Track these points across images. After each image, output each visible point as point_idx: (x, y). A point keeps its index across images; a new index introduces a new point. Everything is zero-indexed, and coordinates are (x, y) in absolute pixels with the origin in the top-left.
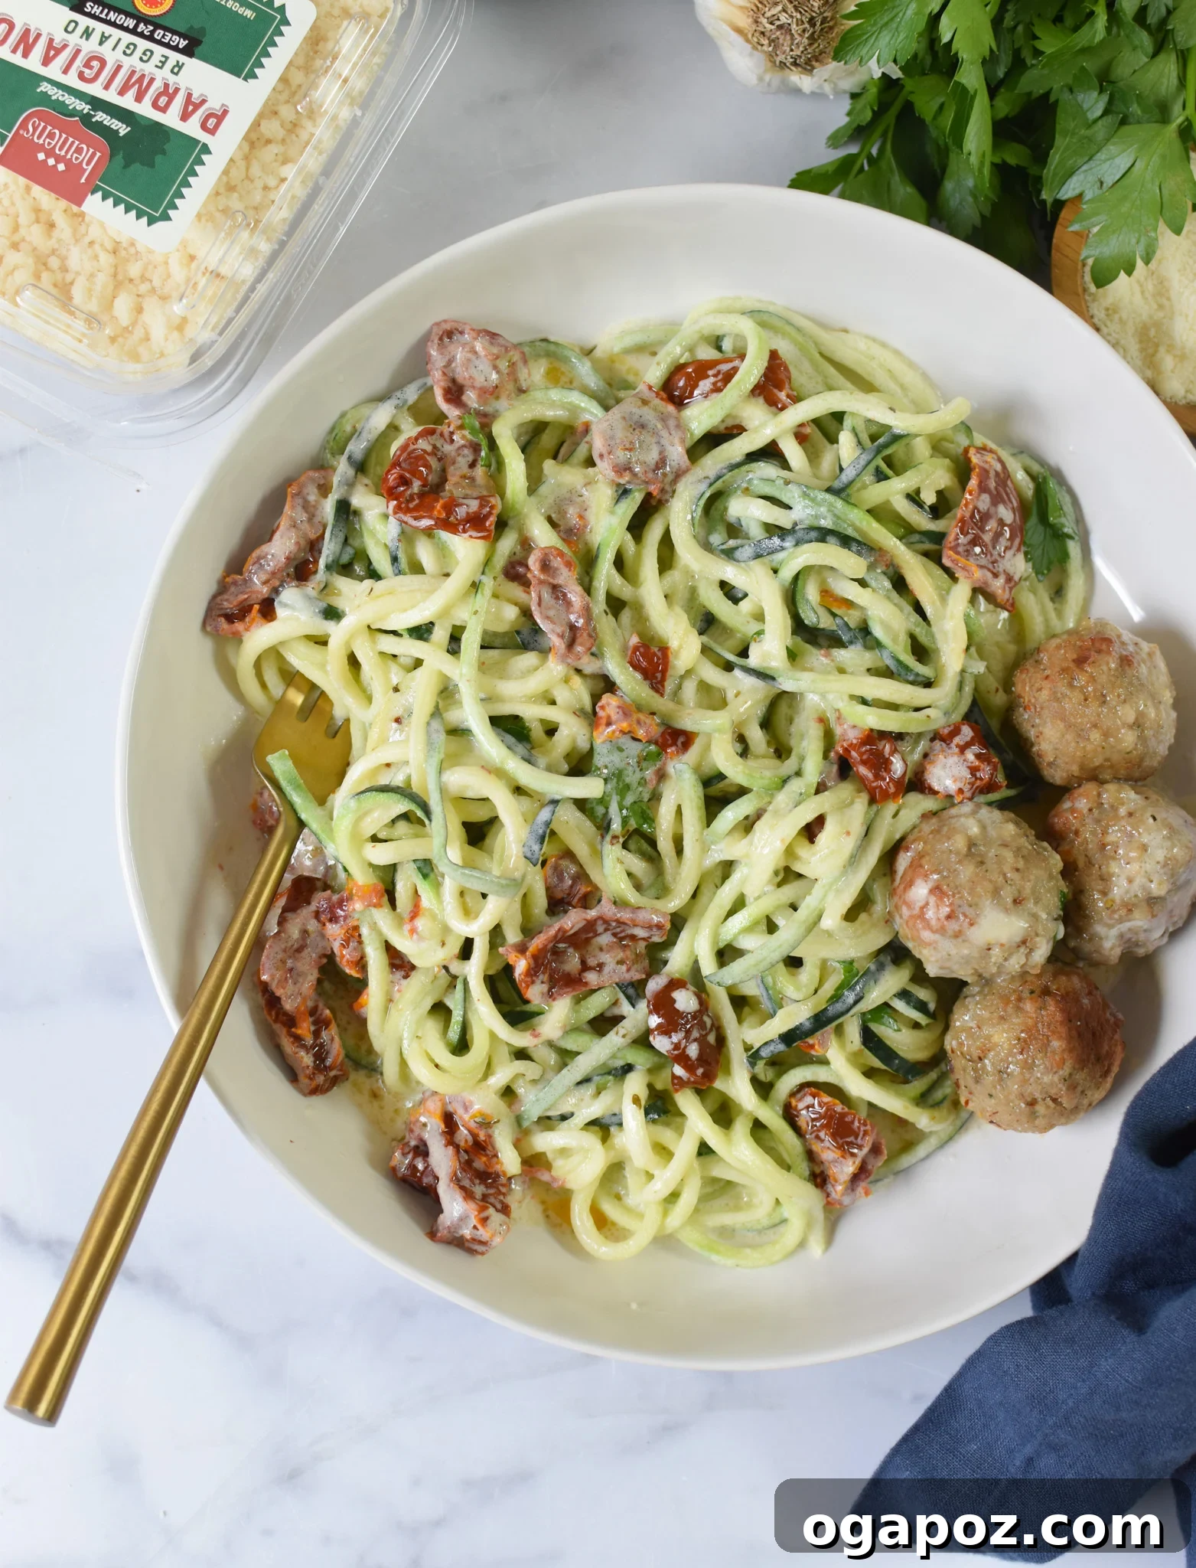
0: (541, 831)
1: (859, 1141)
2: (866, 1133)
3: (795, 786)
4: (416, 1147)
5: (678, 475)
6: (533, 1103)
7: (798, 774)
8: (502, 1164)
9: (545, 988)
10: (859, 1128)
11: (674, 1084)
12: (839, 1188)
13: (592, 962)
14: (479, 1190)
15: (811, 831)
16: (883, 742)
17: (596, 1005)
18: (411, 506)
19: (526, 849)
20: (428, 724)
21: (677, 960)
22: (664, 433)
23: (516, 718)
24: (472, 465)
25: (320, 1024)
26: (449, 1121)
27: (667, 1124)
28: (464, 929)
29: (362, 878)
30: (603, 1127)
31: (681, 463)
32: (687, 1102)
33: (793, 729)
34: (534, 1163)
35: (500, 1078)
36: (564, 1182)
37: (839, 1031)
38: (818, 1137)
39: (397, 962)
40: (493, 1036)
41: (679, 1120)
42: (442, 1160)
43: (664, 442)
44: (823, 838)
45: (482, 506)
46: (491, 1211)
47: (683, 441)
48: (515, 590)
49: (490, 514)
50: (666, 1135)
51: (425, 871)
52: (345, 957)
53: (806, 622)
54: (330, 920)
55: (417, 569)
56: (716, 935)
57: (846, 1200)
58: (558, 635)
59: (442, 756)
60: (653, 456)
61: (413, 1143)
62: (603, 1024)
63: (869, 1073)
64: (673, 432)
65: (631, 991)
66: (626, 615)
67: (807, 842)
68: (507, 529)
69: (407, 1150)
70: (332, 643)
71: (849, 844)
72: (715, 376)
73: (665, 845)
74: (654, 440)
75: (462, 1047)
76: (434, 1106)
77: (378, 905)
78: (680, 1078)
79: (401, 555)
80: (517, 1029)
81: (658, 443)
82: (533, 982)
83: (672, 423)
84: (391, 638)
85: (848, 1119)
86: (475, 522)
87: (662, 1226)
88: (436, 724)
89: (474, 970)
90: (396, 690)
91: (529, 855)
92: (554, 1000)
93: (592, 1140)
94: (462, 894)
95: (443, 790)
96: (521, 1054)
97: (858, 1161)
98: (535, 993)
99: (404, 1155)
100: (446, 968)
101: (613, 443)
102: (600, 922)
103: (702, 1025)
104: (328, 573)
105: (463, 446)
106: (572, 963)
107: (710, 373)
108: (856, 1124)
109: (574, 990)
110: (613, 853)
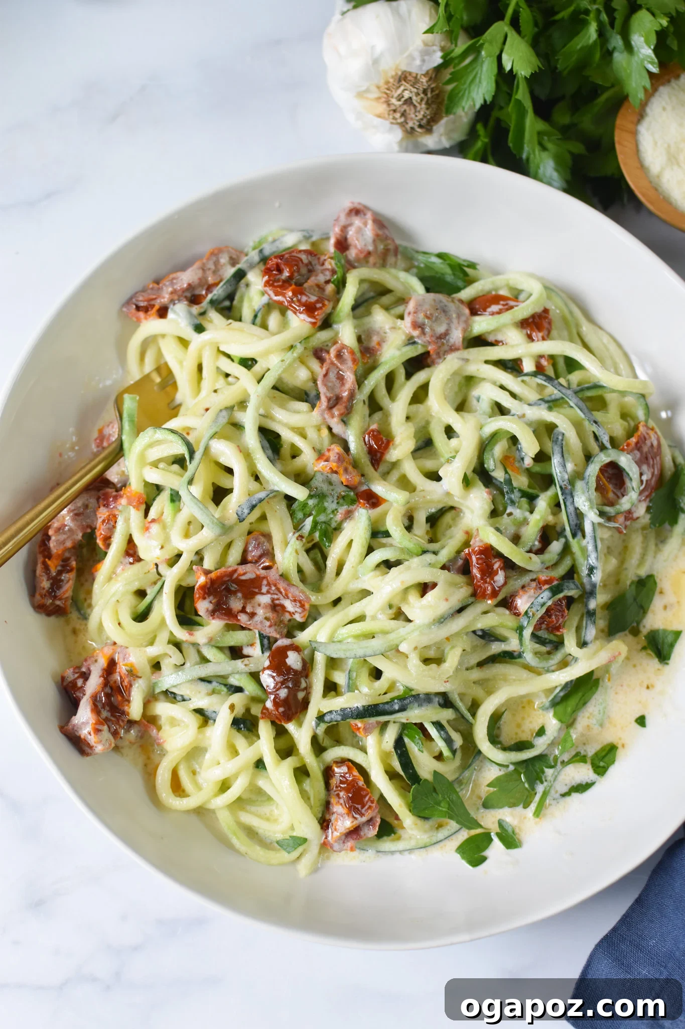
0: (254, 503)
1: (363, 811)
2: (370, 807)
3: (429, 557)
4: (84, 673)
5: (453, 349)
6: (168, 679)
7: (435, 553)
8: (130, 708)
9: (211, 607)
10: (367, 802)
11: (262, 713)
12: (337, 834)
13: (248, 610)
14: (105, 714)
15: (424, 588)
16: (496, 560)
17: (237, 638)
18: (276, 284)
19: (240, 509)
20: (221, 411)
21: (303, 637)
22: (455, 321)
23: (278, 436)
24: (328, 282)
25: (65, 567)
26: (112, 664)
27: (246, 737)
28: (180, 543)
29: (135, 486)
30: (204, 717)
31: (457, 342)
32: (265, 730)
33: (448, 532)
34: (150, 720)
36: (163, 742)
38: (338, 795)
39: (131, 552)
40: (163, 623)
41: (255, 738)
42: (94, 684)
43: (453, 326)
44: (431, 595)
45: (317, 301)
46: (105, 728)
47: (465, 330)
48: (315, 365)
49: (321, 308)
50: (240, 742)
51: (174, 498)
52: (101, 531)
53: (486, 466)
54: (104, 506)
55: (264, 326)
56: (334, 632)
57: (336, 846)
58: (327, 397)
59: (218, 430)
60: (441, 329)
61: (84, 669)
62: (236, 653)
63: (392, 775)
64: (460, 323)
65: (266, 641)
66: (377, 416)
67: (418, 595)
68: (330, 329)
69: (77, 671)
70: (192, 347)
71: (444, 607)
72: (504, 305)
73: (331, 563)
74: (447, 322)
75: (141, 617)
76: (108, 651)
77: (137, 508)
78: (267, 709)
79: (259, 315)
80: (182, 628)
81: (449, 324)
82: (204, 598)
83: (463, 318)
84: (228, 361)
85: (363, 793)
86: (310, 309)
87: (208, 801)
88: (224, 413)
89: (172, 577)
90: (215, 391)
91: (240, 513)
92: (213, 618)
93: (193, 721)
94: (189, 523)
95: (207, 449)
96: (178, 645)
97: (356, 823)
98: (203, 606)
99: (74, 673)
100: (157, 565)
101: (419, 308)
103: (297, 684)
104: (210, 305)
105: (328, 269)
106: (236, 604)
107: (502, 302)
108: (367, 798)
109: (229, 620)
110: (294, 544)
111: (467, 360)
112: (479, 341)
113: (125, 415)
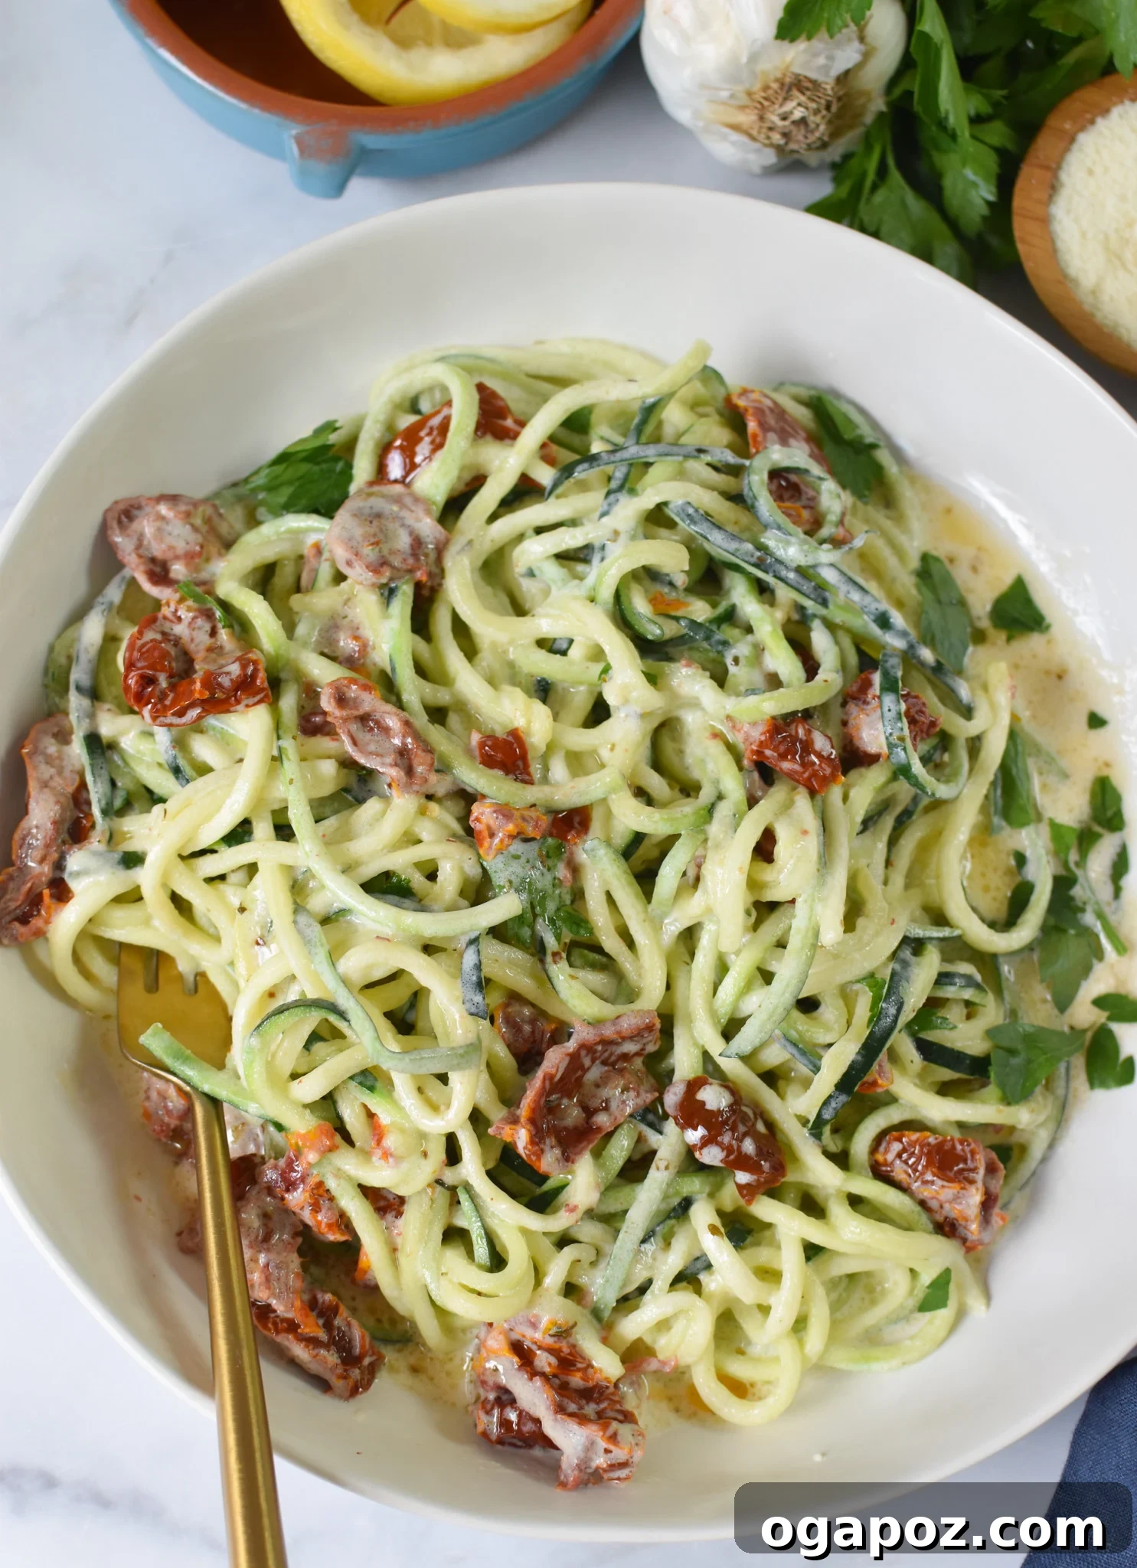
0: (474, 978)
1: (970, 1164)
2: (973, 1153)
3: (724, 810)
4: (498, 1400)
5: (440, 550)
6: (603, 1287)
7: (720, 797)
8: (601, 1370)
9: (557, 1151)
10: (963, 1150)
11: (743, 1196)
12: (974, 1227)
13: (595, 1103)
14: (590, 1409)
15: (764, 849)
16: (793, 726)
17: (620, 1149)
18: (167, 702)
19: (468, 1005)
20: (295, 922)
21: (684, 1062)
22: (405, 513)
23: (387, 875)
24: (213, 633)
25: (327, 1315)
26: (518, 1348)
27: (758, 1244)
28: (437, 1126)
29: (301, 1124)
30: (688, 1279)
31: (438, 535)
32: (765, 1209)
33: (689, 760)
34: (635, 1355)
35: (556, 1273)
36: (677, 1361)
37: (894, 1057)
38: (925, 1182)
39: (382, 1203)
40: (525, 1232)
41: (767, 1233)
42: (533, 1397)
43: (410, 521)
44: (780, 850)
45: (244, 667)
46: (615, 1425)
47: (428, 512)
48: (324, 743)
49: (256, 670)
50: (763, 1255)
51: (368, 1083)
52: (320, 1221)
53: (650, 637)
54: (288, 1190)
55: (203, 770)
56: (713, 1013)
57: (986, 1237)
58: (391, 765)
59: (327, 947)
60: (403, 541)
61: (492, 1396)
62: (636, 1168)
63: (944, 1090)
64: (413, 508)
65: (651, 1117)
66: (453, 719)
67: (765, 865)
68: (283, 685)
69: (489, 1407)
70: (146, 892)
71: (812, 844)
72: (429, 434)
73: (611, 943)
74: (397, 525)
75: (498, 1262)
76: (496, 1342)
77: (332, 1149)
78: (748, 1185)
79: (182, 763)
80: (547, 1214)
81: (403, 525)
82: (542, 1151)
83: (408, 501)
84: (209, 858)
85: (947, 1146)
86: (245, 686)
87: (804, 1358)
88: (303, 919)
89: (472, 1168)
90: (242, 910)
91: (473, 1010)
92: (573, 1162)
93: (684, 1297)
94: (420, 1090)
95: (345, 981)
96: (564, 1241)
97: (980, 1184)
98: (549, 1161)
99: (489, 1413)
100: (439, 1182)
101: (355, 544)
102: (583, 1053)
103: (744, 1118)
104: (107, 819)
105: (194, 618)
106: (573, 1115)
107: (422, 434)
108: (959, 1147)
109: (590, 1142)
110: (560, 972)
111: (470, 543)
112: (455, 506)
113: (169, 1061)
